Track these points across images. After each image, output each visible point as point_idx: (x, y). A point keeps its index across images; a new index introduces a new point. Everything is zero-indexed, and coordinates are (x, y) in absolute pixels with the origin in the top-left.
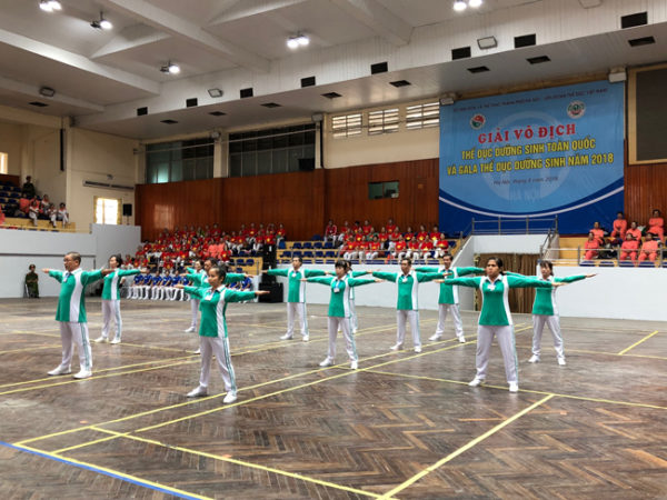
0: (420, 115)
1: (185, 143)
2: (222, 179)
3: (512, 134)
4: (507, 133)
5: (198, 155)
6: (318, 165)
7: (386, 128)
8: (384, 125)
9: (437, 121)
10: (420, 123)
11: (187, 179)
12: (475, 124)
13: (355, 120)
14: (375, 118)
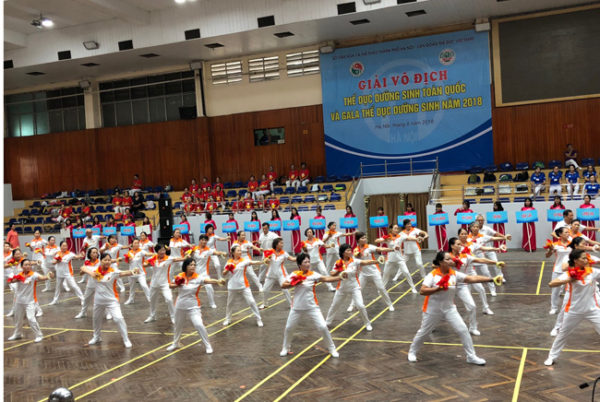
0: (300, 63)
1: (50, 93)
2: (96, 130)
3: (389, 81)
4: (385, 80)
5: (65, 106)
6: (200, 113)
7: (267, 75)
8: (265, 72)
9: (317, 68)
10: (301, 71)
11: (55, 130)
12: (354, 71)
13: (234, 67)
14: (256, 65)
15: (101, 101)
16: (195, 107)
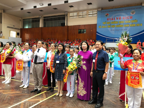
0: (92, 13)
6: (66, 25)
8: (83, 15)
9: (96, 15)
12: (106, 16)
13: (75, 14)
15: (44, 21)
16: (65, 23)
